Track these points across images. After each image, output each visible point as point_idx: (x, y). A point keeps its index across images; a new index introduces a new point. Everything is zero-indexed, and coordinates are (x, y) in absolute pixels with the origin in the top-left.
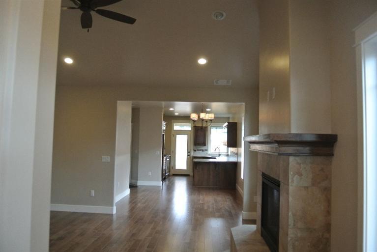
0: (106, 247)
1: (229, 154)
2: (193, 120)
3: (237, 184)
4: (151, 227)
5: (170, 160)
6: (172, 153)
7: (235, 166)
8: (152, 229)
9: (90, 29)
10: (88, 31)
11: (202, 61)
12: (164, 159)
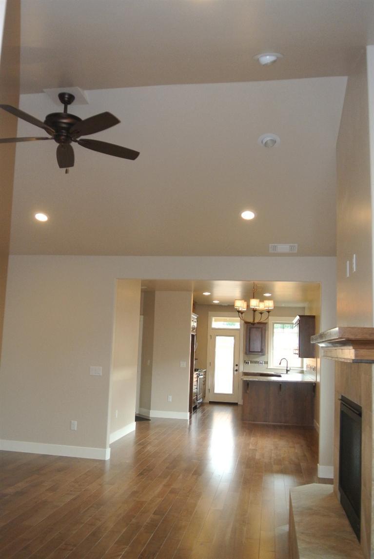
0: (88, 509)
1: (305, 369)
2: (239, 312)
3: (315, 421)
4: (163, 483)
5: (205, 378)
6: (208, 365)
7: (312, 389)
8: (165, 486)
9: (70, 169)
10: (67, 172)
11: (248, 215)
12: (195, 376)
